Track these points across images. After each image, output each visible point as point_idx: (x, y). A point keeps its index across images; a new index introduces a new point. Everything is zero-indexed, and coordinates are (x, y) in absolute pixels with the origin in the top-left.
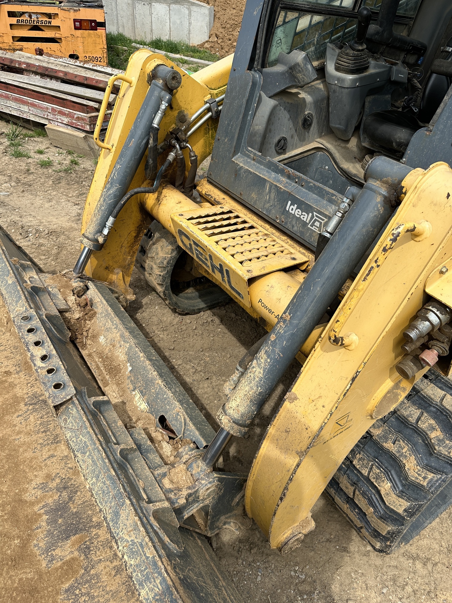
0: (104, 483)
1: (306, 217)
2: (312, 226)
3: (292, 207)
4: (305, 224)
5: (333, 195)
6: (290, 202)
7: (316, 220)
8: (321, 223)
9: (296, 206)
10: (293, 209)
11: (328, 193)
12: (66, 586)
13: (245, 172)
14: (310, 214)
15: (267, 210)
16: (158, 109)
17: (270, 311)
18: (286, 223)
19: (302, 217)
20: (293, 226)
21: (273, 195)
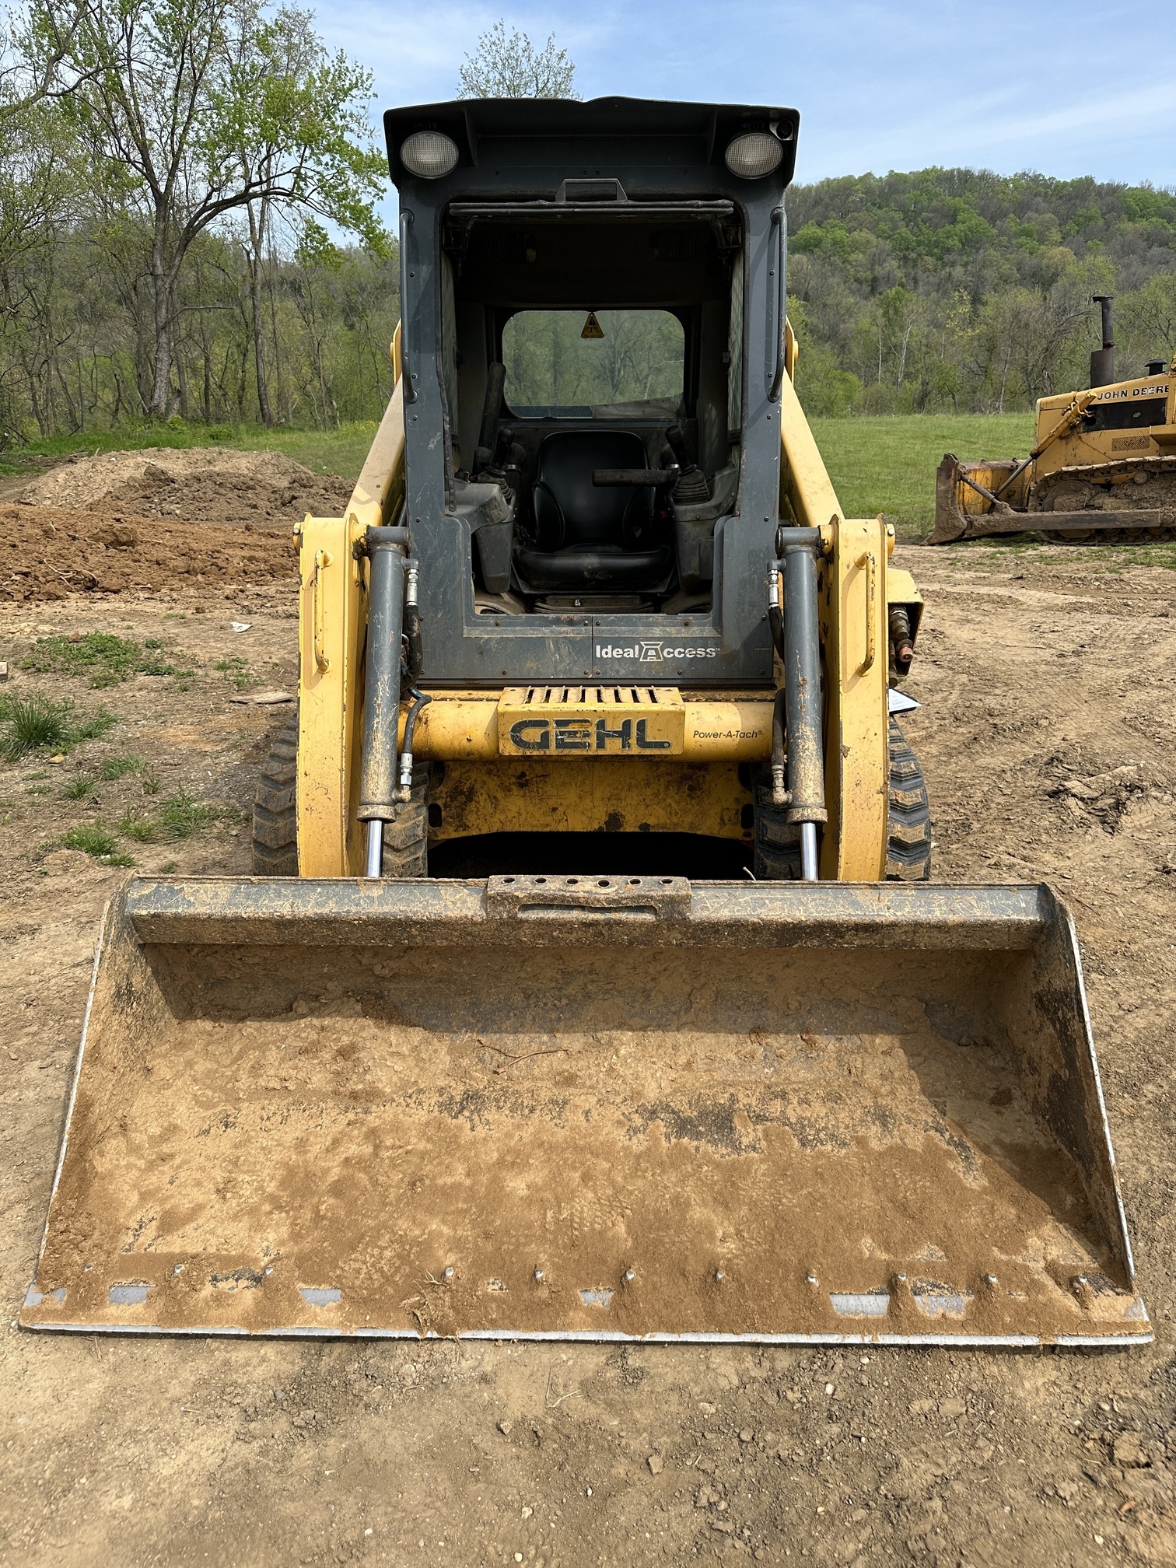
0: (814, 900)
1: (630, 653)
2: (645, 657)
3: (604, 650)
4: (634, 661)
5: (647, 618)
6: (598, 648)
7: (647, 650)
8: (656, 650)
9: (610, 647)
10: (608, 652)
11: (640, 618)
12: (796, 1144)
13: (498, 643)
14: (637, 647)
15: (564, 673)
16: (406, 581)
17: (715, 735)
18: (605, 673)
19: (625, 655)
20: (618, 672)
21: (564, 651)
